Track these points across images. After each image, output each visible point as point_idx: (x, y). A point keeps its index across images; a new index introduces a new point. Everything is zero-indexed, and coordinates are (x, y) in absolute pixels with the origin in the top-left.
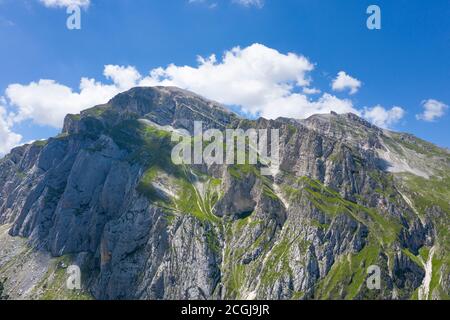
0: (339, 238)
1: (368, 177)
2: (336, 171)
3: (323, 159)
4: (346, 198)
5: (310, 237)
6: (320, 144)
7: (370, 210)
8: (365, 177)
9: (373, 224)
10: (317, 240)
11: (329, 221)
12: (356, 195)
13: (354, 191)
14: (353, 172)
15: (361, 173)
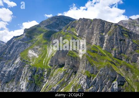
0: (102, 85)
1: (131, 43)
2: (110, 40)
3: (104, 34)
4: (115, 57)
5: (82, 82)
6: (103, 26)
7: (131, 65)
8: (129, 43)
9: (132, 75)
10: (86, 85)
11: (97, 72)
12: (122, 54)
13: (121, 52)
14: (121, 40)
15: (127, 40)
